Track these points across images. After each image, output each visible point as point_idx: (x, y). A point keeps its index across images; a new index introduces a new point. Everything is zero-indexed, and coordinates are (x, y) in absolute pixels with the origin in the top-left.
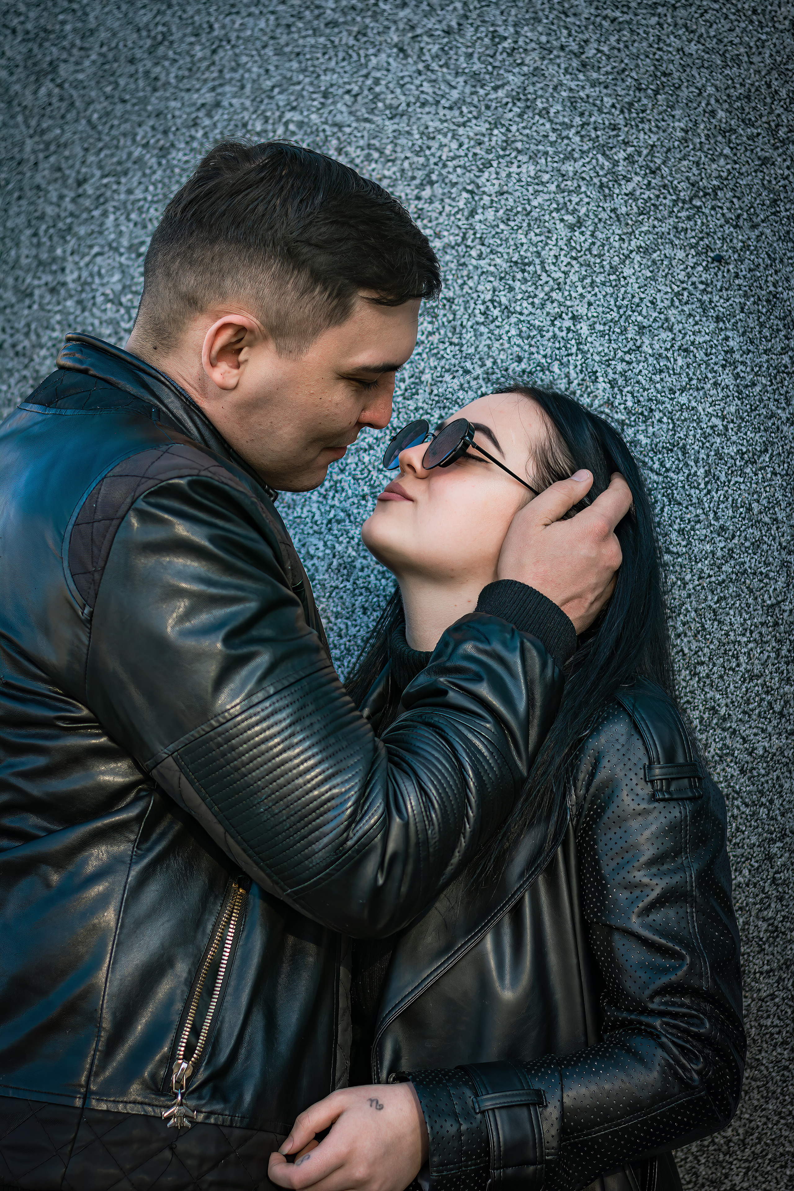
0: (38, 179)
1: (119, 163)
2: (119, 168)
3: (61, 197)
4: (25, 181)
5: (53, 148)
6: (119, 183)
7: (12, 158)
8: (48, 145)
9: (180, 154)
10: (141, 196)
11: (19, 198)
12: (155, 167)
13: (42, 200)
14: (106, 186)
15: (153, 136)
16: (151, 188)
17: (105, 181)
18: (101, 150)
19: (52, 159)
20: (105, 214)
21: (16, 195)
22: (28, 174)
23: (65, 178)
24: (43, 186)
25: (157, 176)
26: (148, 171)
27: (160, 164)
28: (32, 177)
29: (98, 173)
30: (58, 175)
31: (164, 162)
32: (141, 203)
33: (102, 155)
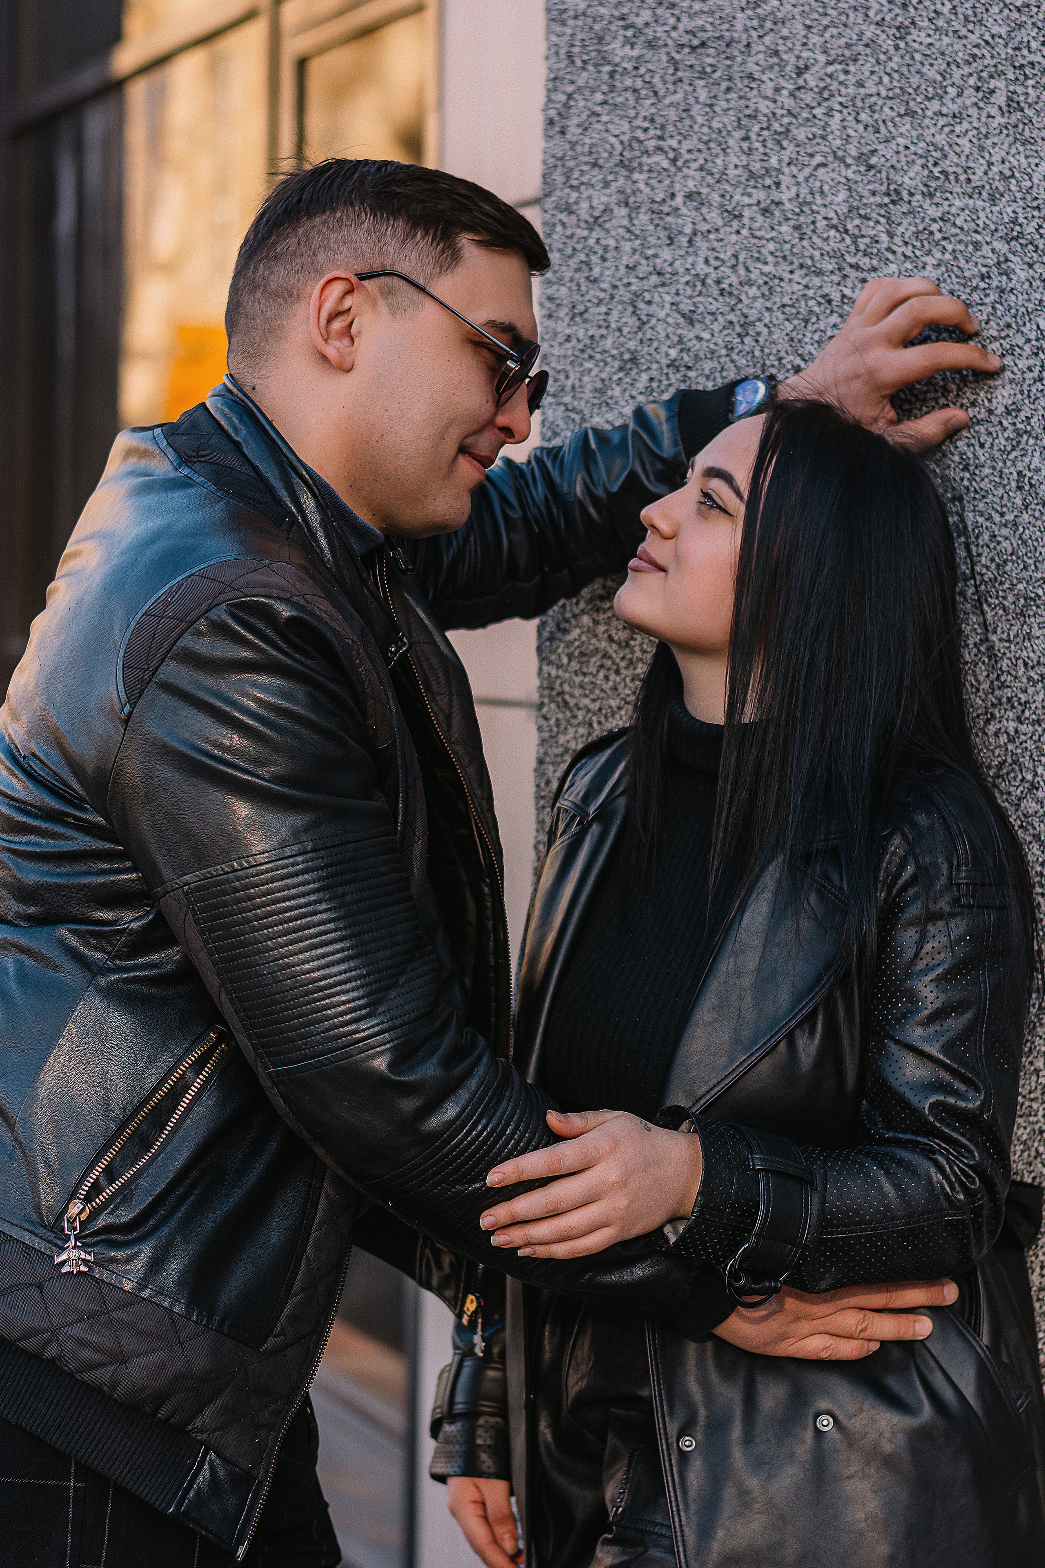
0: (751, 67)
1: (848, 46)
2: (847, 53)
3: (777, 90)
4: (736, 68)
5: (769, 25)
6: (847, 72)
7: (721, 37)
8: (762, 20)
9: (923, 34)
10: (873, 90)
11: (729, 89)
12: (892, 51)
13: (755, 92)
14: (830, 76)
15: (890, 10)
16: (886, 79)
17: (830, 69)
18: (826, 27)
19: (767, 40)
20: (829, 113)
21: (724, 85)
22: (739, 59)
23: (782, 64)
24: (757, 75)
25: (893, 65)
26: (882, 57)
27: (897, 48)
28: (744, 63)
29: (822, 58)
30: (776, 60)
31: (902, 45)
32: (874, 99)
33: (827, 35)
